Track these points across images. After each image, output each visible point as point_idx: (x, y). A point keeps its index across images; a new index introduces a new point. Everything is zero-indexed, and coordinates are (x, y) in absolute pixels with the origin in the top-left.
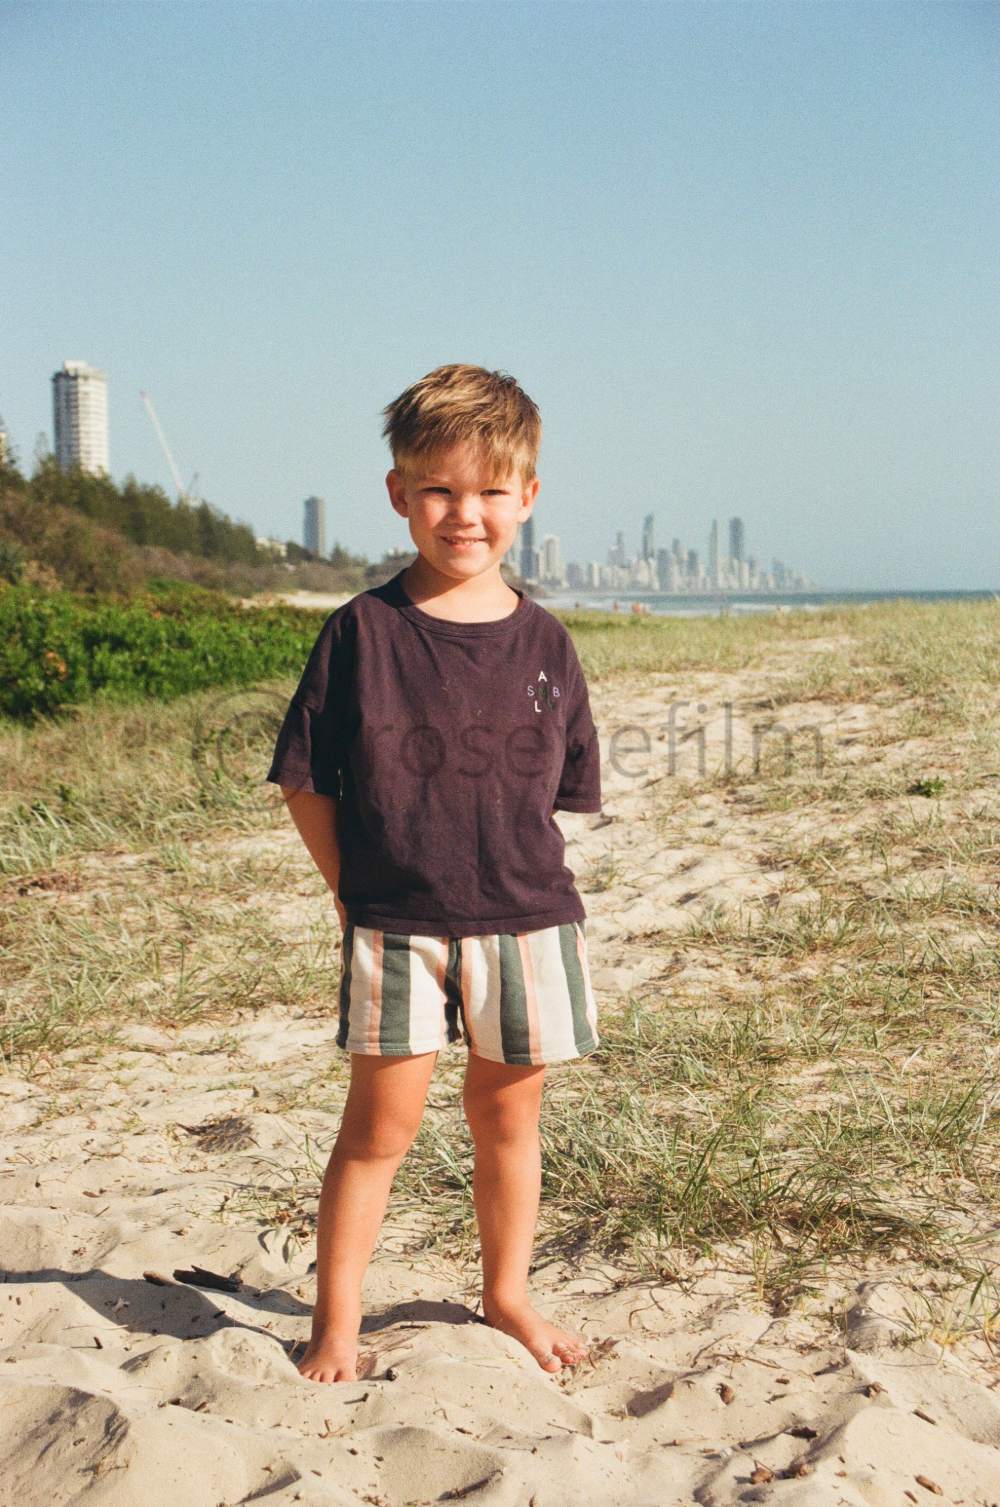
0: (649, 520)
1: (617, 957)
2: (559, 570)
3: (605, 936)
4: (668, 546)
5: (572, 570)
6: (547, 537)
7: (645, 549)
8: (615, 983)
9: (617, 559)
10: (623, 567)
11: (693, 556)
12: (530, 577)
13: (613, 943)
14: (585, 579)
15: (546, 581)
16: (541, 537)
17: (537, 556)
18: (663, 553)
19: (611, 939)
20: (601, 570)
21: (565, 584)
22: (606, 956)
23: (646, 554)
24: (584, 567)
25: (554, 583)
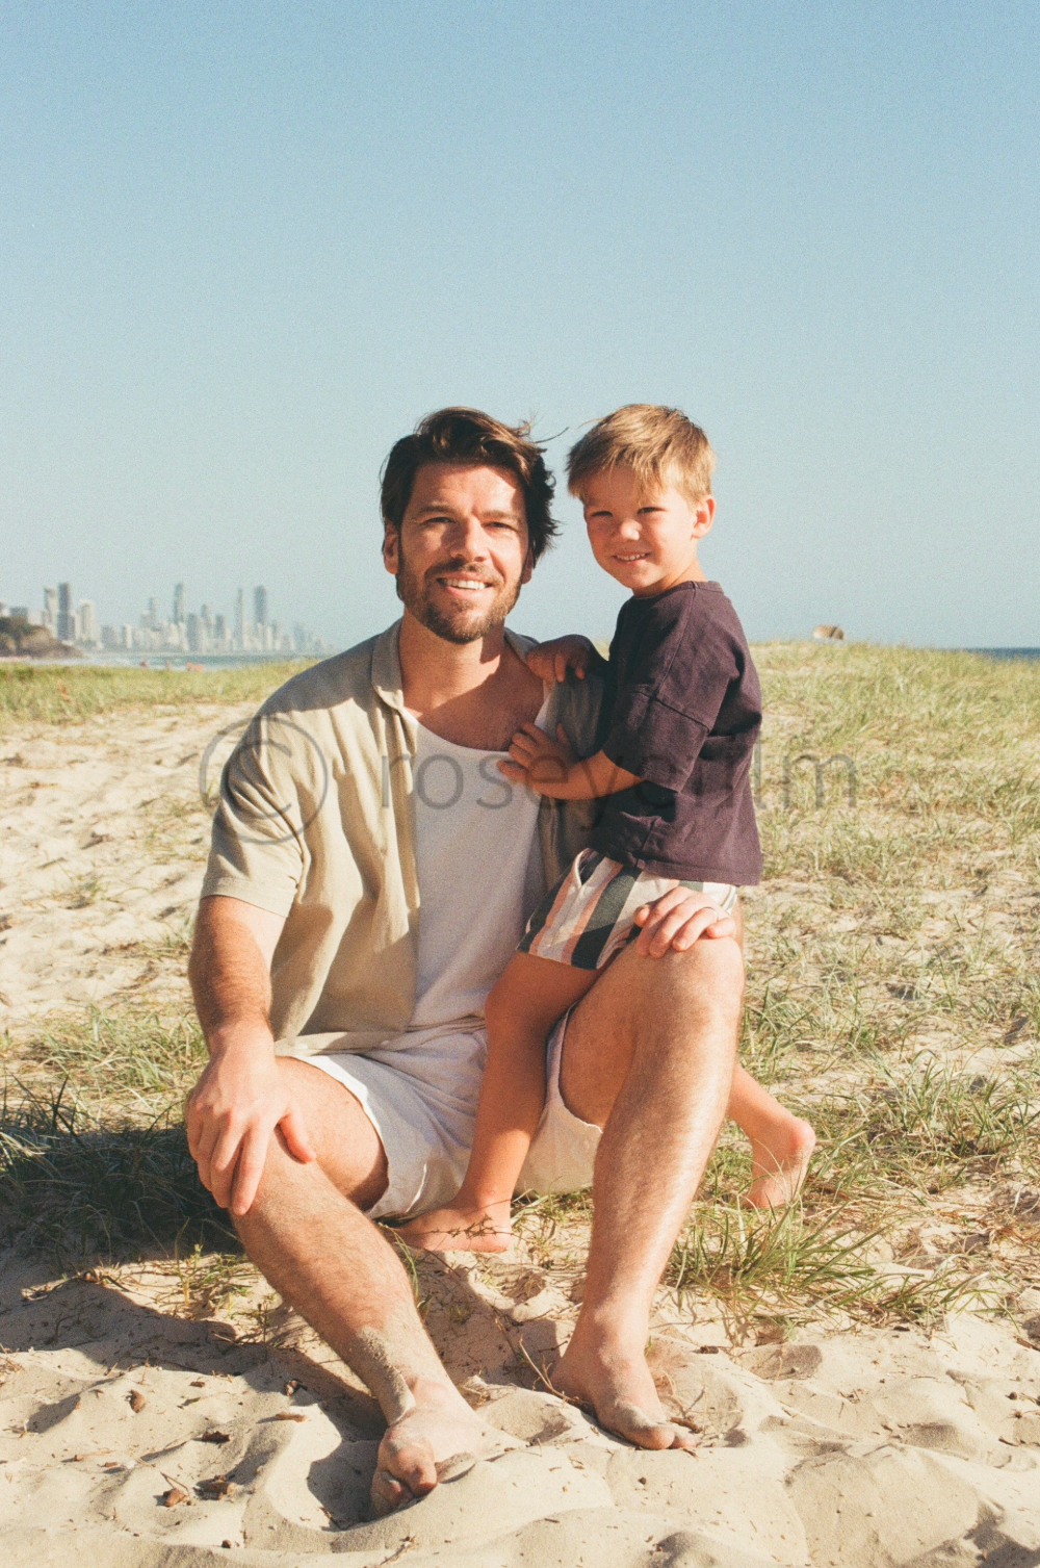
0: (179, 587)
1: (89, 968)
2: (95, 633)
3: (82, 949)
4: (197, 611)
5: (107, 632)
6: (83, 601)
7: (176, 611)
8: (85, 993)
9: (149, 622)
10: (155, 630)
11: (220, 620)
12: (66, 638)
13: (88, 955)
14: (119, 640)
15: (81, 642)
16: (76, 602)
17: (73, 620)
18: (192, 617)
19: (87, 951)
20: (133, 634)
21: (100, 646)
22: (79, 967)
23: (176, 620)
24: (118, 630)
25: (90, 644)
